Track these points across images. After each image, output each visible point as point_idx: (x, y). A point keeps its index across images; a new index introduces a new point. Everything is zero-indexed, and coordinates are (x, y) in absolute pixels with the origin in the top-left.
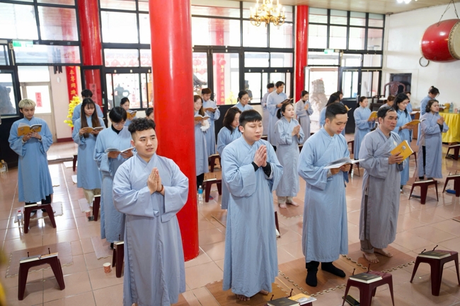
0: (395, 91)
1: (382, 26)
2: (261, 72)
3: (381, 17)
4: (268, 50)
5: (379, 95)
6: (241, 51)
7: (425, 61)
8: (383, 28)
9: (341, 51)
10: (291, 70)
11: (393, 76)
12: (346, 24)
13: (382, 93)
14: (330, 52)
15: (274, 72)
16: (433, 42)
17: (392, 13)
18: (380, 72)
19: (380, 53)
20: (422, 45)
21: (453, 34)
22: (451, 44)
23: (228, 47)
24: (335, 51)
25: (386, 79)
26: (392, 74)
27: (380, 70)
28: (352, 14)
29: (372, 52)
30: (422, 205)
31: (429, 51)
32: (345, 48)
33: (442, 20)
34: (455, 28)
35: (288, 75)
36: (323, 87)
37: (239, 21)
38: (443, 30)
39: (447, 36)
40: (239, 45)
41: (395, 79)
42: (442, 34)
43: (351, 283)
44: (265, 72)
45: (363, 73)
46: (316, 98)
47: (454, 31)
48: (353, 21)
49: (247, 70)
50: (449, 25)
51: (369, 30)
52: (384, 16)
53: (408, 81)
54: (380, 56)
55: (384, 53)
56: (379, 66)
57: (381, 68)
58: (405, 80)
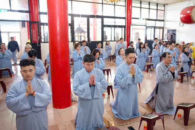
0: (169, 37)
1: (163, 10)
2: (111, 27)
3: (163, 6)
4: (114, 17)
5: (163, 39)
6: (102, 17)
7: (182, 24)
8: (164, 10)
9: (146, 19)
10: (124, 27)
11: (168, 31)
12: (148, 8)
13: (164, 38)
14: (142, 20)
15: (117, 27)
16: (185, 15)
17: (168, 4)
18: (163, 29)
19: (163, 21)
20: (180, 17)
21: (193, 12)
22: (192, 16)
23: (96, 15)
24: (143, 19)
25: (166, 32)
26: (168, 30)
27: (163, 28)
28: (151, 4)
29: (159, 20)
30: (181, 84)
31: (184, 19)
32: (148, 18)
33: (188, 6)
34: (194, 9)
35: (123, 29)
36: (139, 35)
37: (101, 4)
38: (189, 10)
39: (190, 13)
40: (102, 15)
41: (169, 32)
42: (189, 12)
43: (143, 119)
44: (113, 27)
45: (156, 29)
46: (136, 40)
47: (193, 10)
48: (151, 7)
49: (105, 26)
50: (191, 8)
51: (158, 11)
52: (164, 5)
53: (175, 33)
54: (163, 22)
55: (165, 21)
56: (163, 26)
57: (163, 27)
58: (173, 33)
